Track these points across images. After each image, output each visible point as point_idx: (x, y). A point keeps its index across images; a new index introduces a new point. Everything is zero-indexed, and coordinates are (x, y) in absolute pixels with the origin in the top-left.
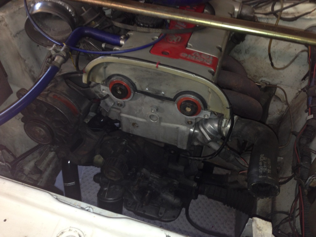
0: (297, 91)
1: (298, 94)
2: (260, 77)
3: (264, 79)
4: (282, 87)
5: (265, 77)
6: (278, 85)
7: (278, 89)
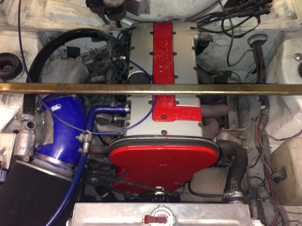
0: (247, 73)
1: (248, 74)
2: (218, 69)
3: (221, 69)
4: (236, 72)
5: (222, 68)
6: (232, 71)
7: (233, 74)
